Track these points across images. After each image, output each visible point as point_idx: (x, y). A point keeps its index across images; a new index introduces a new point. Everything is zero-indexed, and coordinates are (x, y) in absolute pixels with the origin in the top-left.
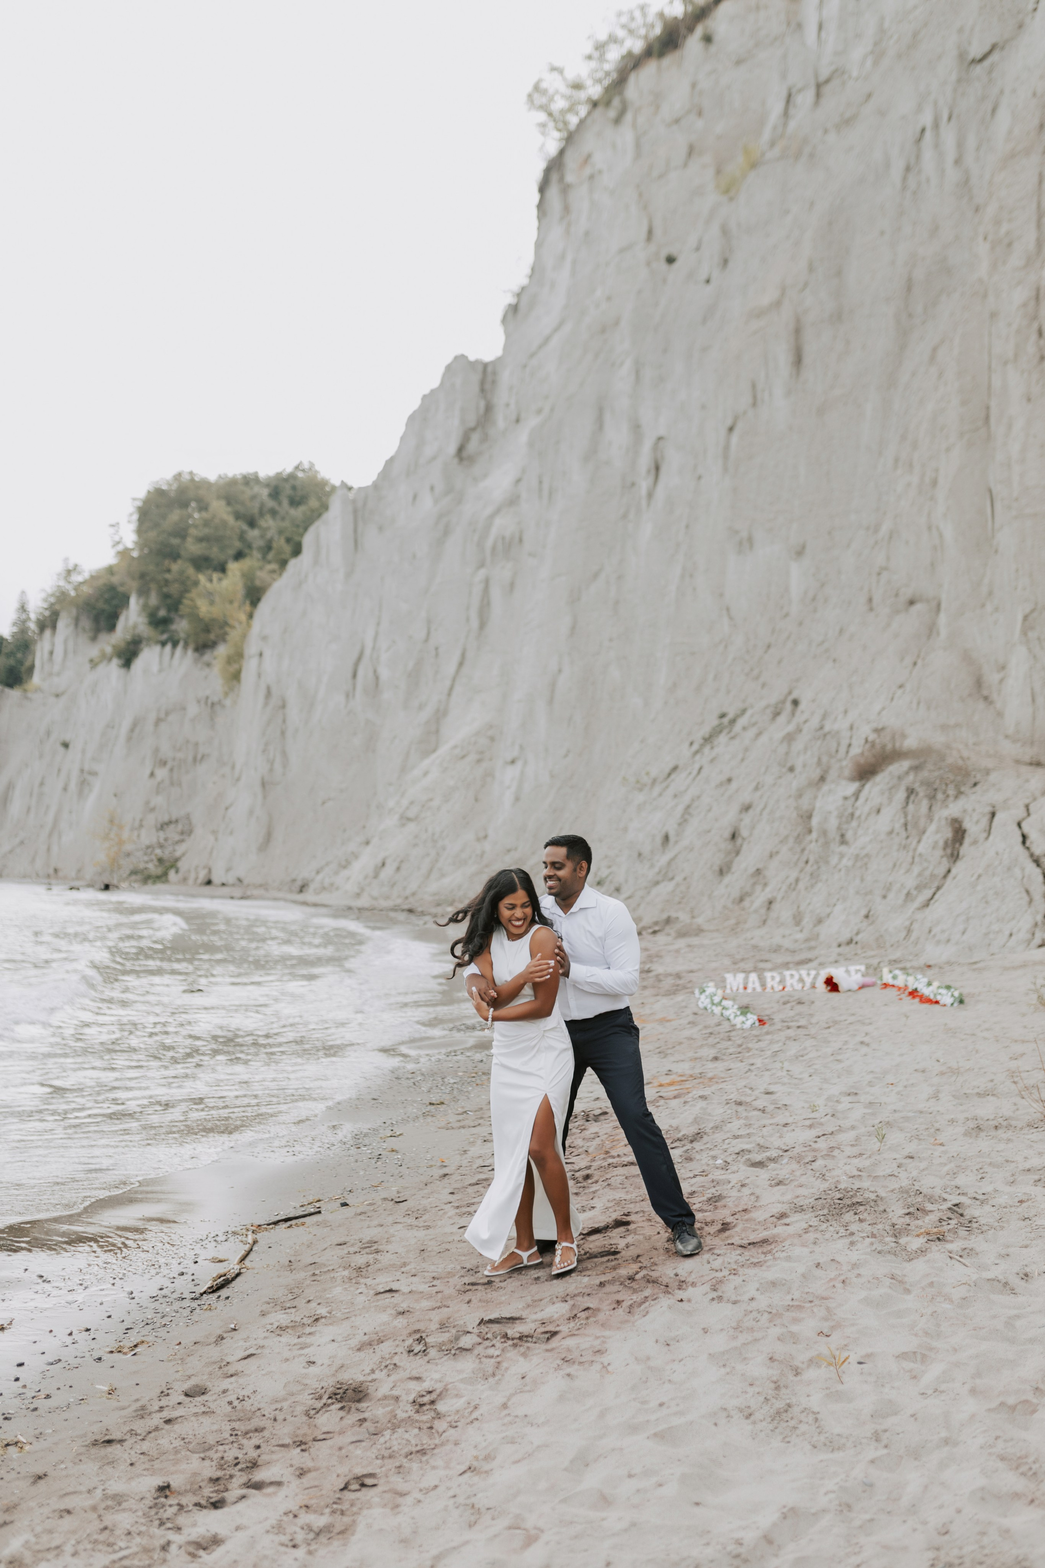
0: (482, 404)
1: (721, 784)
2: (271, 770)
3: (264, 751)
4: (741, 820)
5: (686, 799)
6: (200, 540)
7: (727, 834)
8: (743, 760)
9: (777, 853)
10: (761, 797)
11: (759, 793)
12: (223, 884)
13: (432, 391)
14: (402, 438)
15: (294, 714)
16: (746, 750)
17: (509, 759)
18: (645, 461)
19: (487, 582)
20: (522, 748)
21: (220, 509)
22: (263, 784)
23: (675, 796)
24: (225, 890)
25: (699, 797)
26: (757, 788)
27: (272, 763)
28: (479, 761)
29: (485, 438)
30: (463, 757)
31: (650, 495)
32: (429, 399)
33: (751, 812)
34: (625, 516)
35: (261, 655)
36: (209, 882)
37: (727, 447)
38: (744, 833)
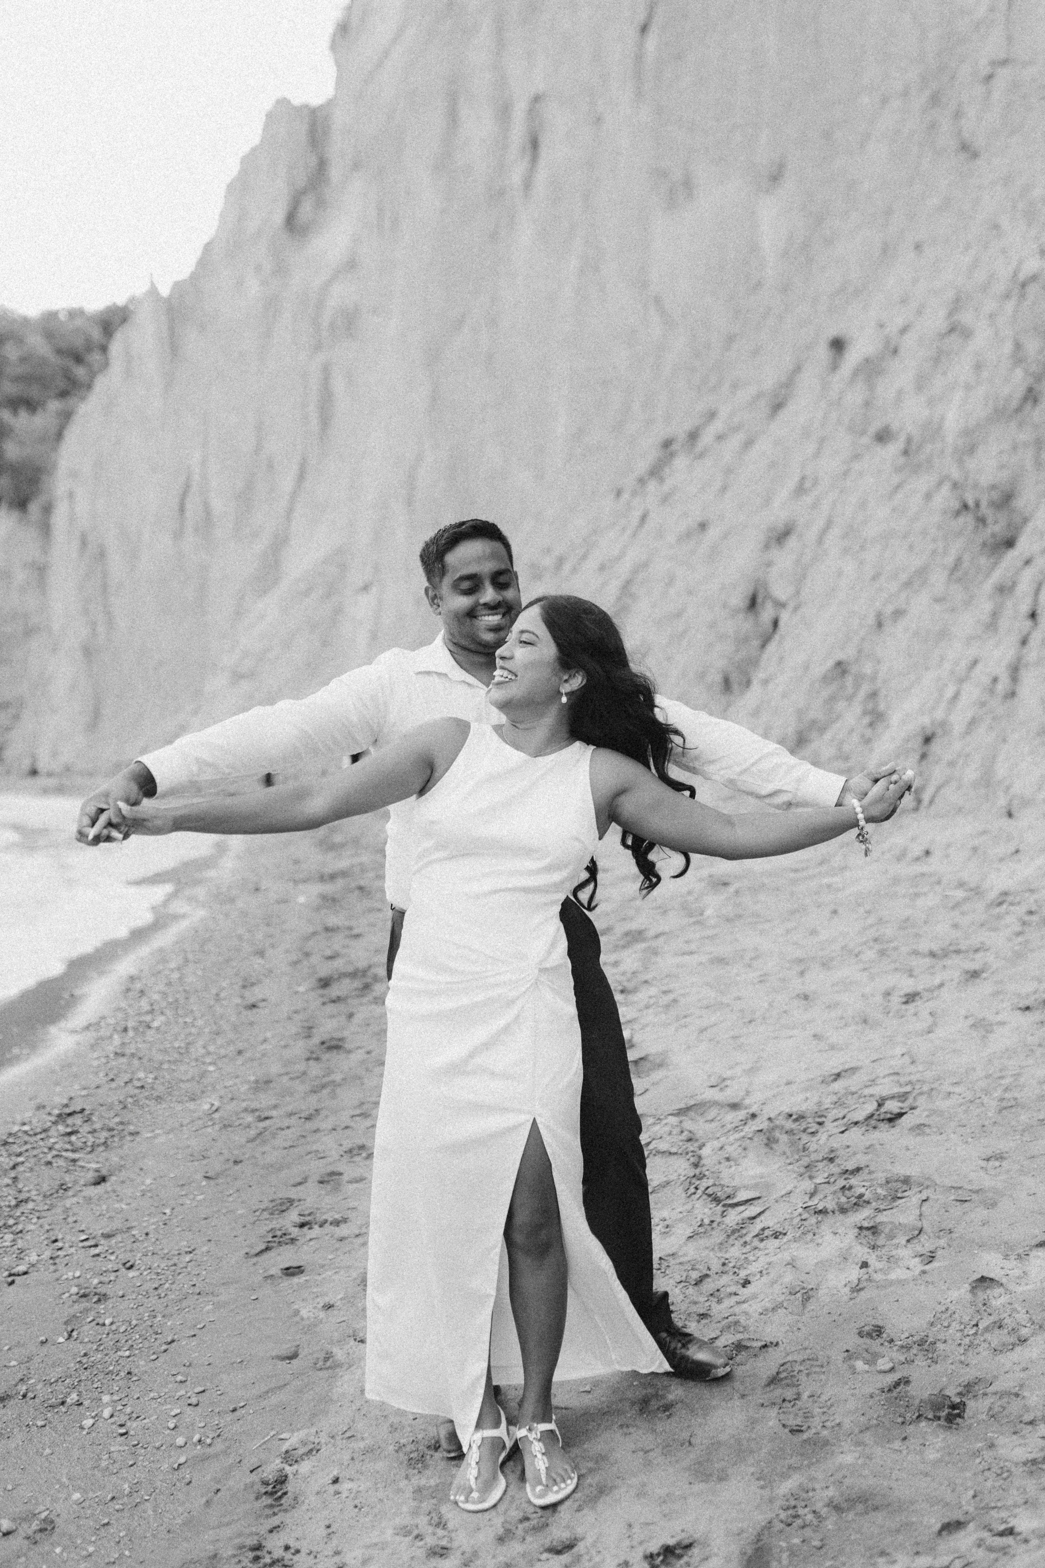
0: (313, 161)
1: (688, 535)
2: (94, 633)
3: (86, 612)
4: (769, 564)
5: (624, 569)
6: (17, 379)
7: (738, 599)
8: (724, 489)
9: (898, 614)
10: (815, 506)
11: (808, 500)
12: (50, 775)
13: (254, 150)
14: (221, 215)
15: (116, 563)
16: (729, 471)
17: (361, 584)
18: (518, 133)
19: (326, 370)
20: (377, 569)
21: (38, 344)
22: (88, 652)
23: (602, 568)
24: (52, 782)
25: (645, 565)
26: (800, 490)
27: (94, 625)
28: (328, 595)
29: (321, 203)
30: (307, 593)
31: (528, 184)
32: (249, 162)
33: (792, 542)
34: (494, 236)
35: (71, 495)
36: (34, 772)
37: (639, 58)
38: (780, 590)
